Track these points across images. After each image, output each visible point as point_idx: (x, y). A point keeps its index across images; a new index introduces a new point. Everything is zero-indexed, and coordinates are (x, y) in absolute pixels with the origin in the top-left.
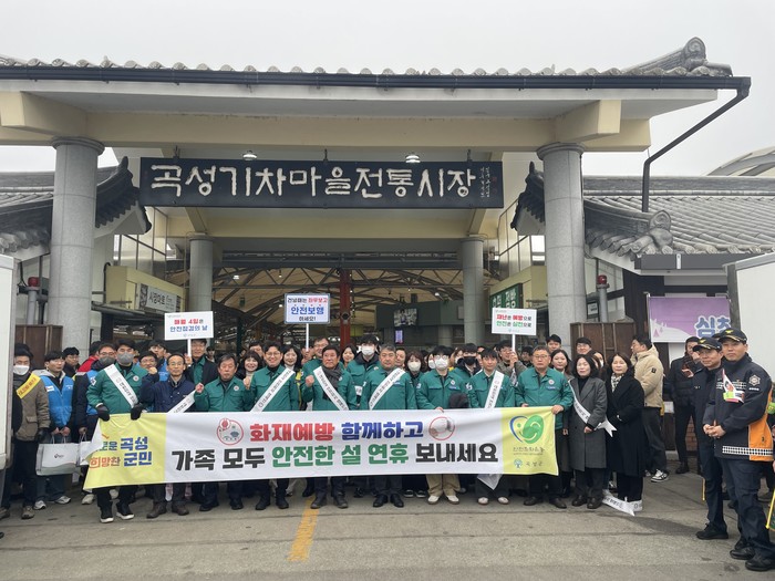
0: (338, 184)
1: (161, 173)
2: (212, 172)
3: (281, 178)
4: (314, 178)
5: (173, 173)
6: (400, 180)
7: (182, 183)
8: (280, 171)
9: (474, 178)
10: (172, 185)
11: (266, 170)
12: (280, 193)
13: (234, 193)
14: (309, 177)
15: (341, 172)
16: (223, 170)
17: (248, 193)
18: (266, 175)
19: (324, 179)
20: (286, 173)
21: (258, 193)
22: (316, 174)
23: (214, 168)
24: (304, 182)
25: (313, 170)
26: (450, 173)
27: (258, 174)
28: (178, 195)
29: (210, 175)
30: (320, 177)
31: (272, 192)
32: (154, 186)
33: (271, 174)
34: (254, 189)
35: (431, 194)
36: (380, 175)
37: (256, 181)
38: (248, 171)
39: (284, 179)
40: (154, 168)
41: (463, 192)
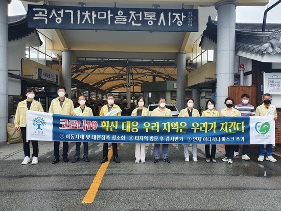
0: (121, 19)
1: (37, 12)
2: (62, 12)
3: (94, 16)
4: (110, 16)
5: (43, 12)
6: (150, 17)
7: (48, 17)
8: (93, 12)
9: (185, 17)
10: (43, 18)
11: (87, 12)
12: (93, 23)
13: (72, 23)
14: (107, 15)
15: (122, 13)
16: (67, 11)
17: (79, 23)
18: (87, 14)
19: (114, 16)
20: (96, 13)
21: (83, 23)
22: (110, 14)
23: (62, 10)
24: (105, 17)
25: (109, 12)
26: (174, 14)
27: (83, 13)
28: (46, 23)
29: (60, 14)
30: (112, 15)
31: (90, 22)
32: (35, 18)
33: (89, 14)
34: (81, 20)
35: (164, 24)
36: (140, 15)
37: (82, 17)
38: (79, 12)
39: (95, 16)
40: (34, 9)
41: (180, 23)
